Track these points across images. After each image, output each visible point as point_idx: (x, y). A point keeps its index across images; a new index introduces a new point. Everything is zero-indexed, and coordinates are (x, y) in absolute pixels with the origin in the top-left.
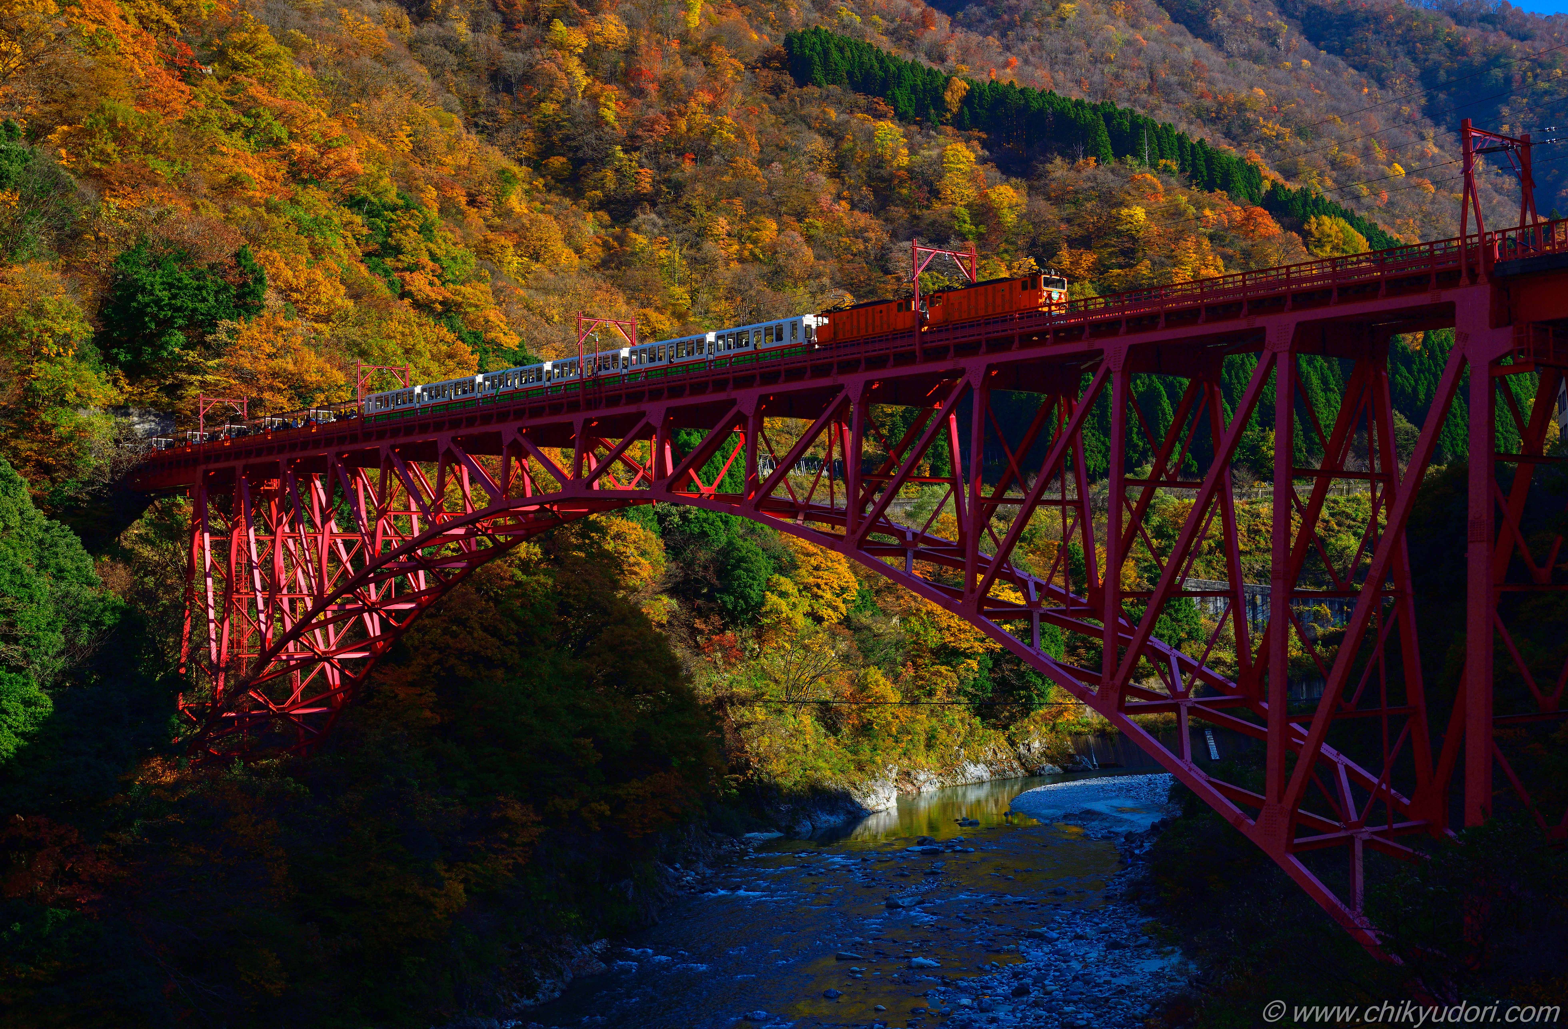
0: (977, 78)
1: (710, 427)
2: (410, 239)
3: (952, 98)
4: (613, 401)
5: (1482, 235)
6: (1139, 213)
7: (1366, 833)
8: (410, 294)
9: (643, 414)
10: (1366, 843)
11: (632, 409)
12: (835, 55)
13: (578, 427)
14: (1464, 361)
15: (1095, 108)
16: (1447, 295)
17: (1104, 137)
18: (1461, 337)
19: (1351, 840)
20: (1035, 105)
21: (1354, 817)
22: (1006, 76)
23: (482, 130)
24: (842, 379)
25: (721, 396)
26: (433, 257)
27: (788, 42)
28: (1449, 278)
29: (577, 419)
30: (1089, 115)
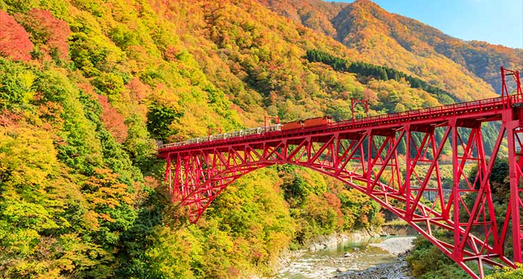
1: (298, 144)
3: (348, 66)
4: (273, 138)
8: (218, 111)
9: (281, 141)
11: (278, 140)
12: (319, 55)
13: (264, 144)
14: (505, 129)
15: (383, 68)
16: (499, 112)
17: (386, 75)
18: (503, 122)
20: (368, 68)
22: (360, 60)
27: (307, 53)
28: (500, 107)
29: (264, 142)
30: (382, 70)
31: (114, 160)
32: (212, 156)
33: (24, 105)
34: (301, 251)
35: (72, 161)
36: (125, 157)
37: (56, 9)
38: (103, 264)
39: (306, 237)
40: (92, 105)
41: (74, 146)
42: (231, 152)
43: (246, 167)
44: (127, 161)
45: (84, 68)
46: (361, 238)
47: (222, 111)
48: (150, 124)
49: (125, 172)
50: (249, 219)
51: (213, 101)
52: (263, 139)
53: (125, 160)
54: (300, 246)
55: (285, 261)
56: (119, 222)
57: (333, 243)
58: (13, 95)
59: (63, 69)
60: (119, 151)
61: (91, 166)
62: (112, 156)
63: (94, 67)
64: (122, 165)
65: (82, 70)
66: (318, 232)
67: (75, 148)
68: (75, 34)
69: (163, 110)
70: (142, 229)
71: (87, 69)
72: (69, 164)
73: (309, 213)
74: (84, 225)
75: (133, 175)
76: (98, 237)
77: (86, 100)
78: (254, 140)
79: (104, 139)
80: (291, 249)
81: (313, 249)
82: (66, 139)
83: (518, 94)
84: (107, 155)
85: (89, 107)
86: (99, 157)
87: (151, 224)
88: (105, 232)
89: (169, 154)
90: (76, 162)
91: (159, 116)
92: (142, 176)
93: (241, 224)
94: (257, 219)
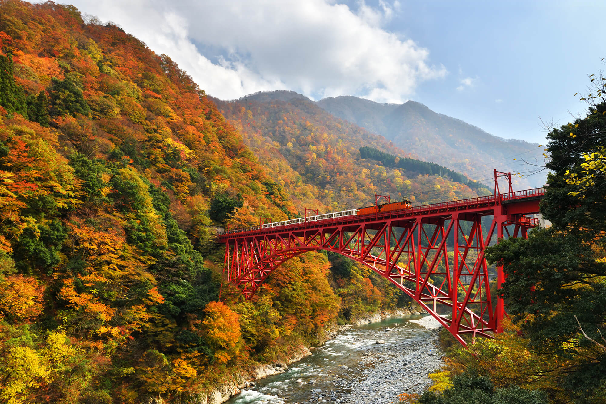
0: (402, 157)
1: (332, 233)
2: (276, 191)
3: (396, 161)
4: (312, 227)
5: (499, 194)
6: (439, 186)
7: (477, 330)
8: (275, 203)
10: (476, 333)
11: (316, 229)
12: (371, 152)
13: (305, 233)
14: (496, 223)
15: (428, 163)
16: (492, 208)
17: (431, 170)
18: (495, 217)
19: (473, 332)
20: (415, 163)
21: (474, 327)
22: (409, 156)
23: (293, 168)
24: (360, 224)
25: (334, 227)
26: (280, 195)
27: (360, 150)
28: (493, 204)
29: (305, 231)
30: (428, 165)
31: (178, 245)
32: (263, 241)
33: (103, 197)
34: (348, 326)
35: (142, 244)
36: (187, 242)
37: (135, 114)
38: (166, 330)
39: (353, 314)
40: (161, 197)
41: (143, 232)
42: (278, 238)
43: (291, 252)
44: (189, 245)
45: (157, 164)
46: (403, 315)
47: (279, 202)
48: (213, 213)
49: (187, 255)
50: (297, 297)
51: (272, 193)
52: (304, 228)
53: (187, 245)
54: (346, 321)
55: (331, 334)
56: (181, 297)
57: (377, 318)
58: (93, 189)
59: (140, 166)
60: (182, 237)
61: (158, 250)
62: (176, 241)
63: (166, 164)
64: (185, 249)
65: (156, 166)
66: (363, 309)
67: (144, 234)
68: (149, 135)
69: (225, 201)
70: (200, 303)
71: (160, 165)
72: (140, 247)
73: (356, 293)
74: (151, 298)
75: (194, 258)
76: (164, 309)
77: (156, 193)
78: (296, 229)
79: (169, 227)
80: (339, 324)
81: (359, 324)
82: (136, 226)
83: (509, 193)
84: (171, 240)
85: (159, 198)
86: (165, 242)
87: (208, 299)
88: (168, 305)
89: (228, 239)
90: (146, 246)
91: (221, 206)
92: (202, 258)
93: (290, 301)
94: (305, 297)
